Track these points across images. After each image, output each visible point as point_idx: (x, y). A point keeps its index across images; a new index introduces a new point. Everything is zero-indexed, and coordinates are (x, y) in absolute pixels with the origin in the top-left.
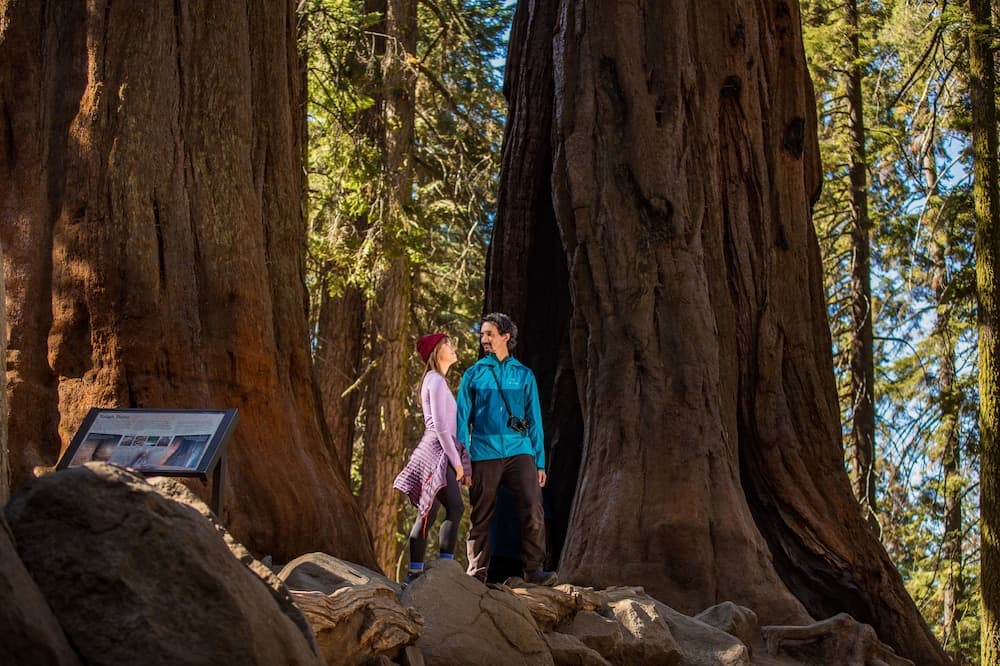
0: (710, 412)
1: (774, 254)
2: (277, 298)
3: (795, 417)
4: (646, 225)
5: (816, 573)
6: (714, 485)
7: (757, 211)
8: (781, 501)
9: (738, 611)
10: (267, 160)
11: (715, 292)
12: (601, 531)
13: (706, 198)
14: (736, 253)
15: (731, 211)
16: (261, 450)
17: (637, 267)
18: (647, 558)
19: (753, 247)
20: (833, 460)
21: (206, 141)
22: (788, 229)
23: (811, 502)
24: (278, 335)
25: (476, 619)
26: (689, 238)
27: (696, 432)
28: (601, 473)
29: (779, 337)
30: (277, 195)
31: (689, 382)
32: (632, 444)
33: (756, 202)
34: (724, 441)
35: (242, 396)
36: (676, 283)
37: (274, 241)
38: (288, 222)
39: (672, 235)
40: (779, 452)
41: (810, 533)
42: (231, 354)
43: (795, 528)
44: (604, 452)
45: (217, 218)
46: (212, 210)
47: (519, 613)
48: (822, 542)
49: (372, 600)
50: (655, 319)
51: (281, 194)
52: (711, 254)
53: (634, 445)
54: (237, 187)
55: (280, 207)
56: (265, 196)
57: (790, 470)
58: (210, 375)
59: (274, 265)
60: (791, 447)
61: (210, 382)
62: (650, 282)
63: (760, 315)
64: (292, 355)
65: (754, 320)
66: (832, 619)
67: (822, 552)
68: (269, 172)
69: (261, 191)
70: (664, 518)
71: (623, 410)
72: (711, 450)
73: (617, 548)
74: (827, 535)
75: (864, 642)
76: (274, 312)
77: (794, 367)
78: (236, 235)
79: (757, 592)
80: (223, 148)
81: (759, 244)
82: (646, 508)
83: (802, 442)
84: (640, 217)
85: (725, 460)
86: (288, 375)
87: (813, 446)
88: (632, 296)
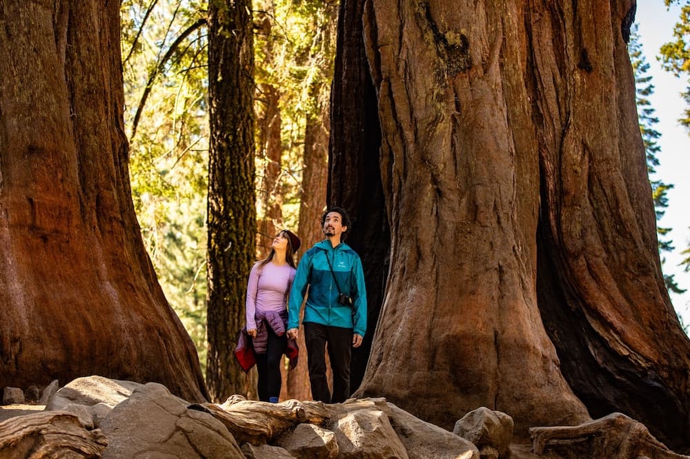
0: (501, 228)
1: (578, 77)
2: (82, 145)
3: (601, 227)
4: (443, 58)
5: (621, 373)
6: (502, 297)
7: (560, 36)
8: (587, 306)
9: (490, 416)
10: (69, 23)
11: (514, 115)
12: (394, 343)
13: (503, 28)
14: (540, 78)
15: (535, 39)
16: (60, 284)
17: (434, 98)
18: (433, 366)
19: (557, 71)
20: (639, 266)
21: (5, 11)
22: (592, 53)
23: (615, 307)
24: (83, 179)
25: (171, 436)
26: (486, 68)
27: (487, 247)
28: (400, 289)
29: (584, 154)
30: (79, 54)
31: (480, 201)
32: (427, 261)
33: (559, 28)
34: (516, 255)
35: (42, 237)
36: (472, 110)
37: (78, 96)
38: (92, 78)
39: (470, 65)
40: (585, 262)
41: (615, 335)
42: (30, 200)
43: (601, 332)
44: (403, 269)
45: (17, 79)
46: (12, 73)
47: (214, 430)
48: (626, 343)
49: (46, 426)
50: (453, 145)
51: (84, 52)
52: (510, 82)
53: (429, 261)
54: (35, 50)
55: (83, 64)
56: (68, 54)
57: (595, 277)
58: (10, 220)
59: (79, 117)
60: (597, 256)
61: (10, 226)
62: (445, 110)
63: (564, 134)
64: (98, 196)
65: (558, 139)
66: (603, 418)
67: (626, 353)
68: (73, 33)
69: (63, 50)
70: (450, 329)
71: (420, 229)
72: (501, 264)
73: (408, 358)
74: (630, 336)
75: (630, 440)
76: (79, 159)
77: (600, 181)
78: (34, 93)
79: (536, 395)
80: (21, 16)
81: (562, 68)
82: (436, 319)
83: (608, 251)
84: (438, 51)
85: (515, 274)
86: (94, 214)
87: (618, 254)
88: (430, 124)
